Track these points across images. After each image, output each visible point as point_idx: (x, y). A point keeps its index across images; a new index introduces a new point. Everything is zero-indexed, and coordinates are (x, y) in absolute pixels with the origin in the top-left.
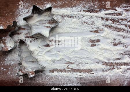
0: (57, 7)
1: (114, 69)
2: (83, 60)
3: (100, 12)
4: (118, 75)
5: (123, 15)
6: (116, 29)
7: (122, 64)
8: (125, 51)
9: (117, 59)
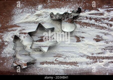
1: (97, 62)
2: (70, 54)
3: (85, 12)
4: (100, 68)
5: (105, 15)
6: (99, 27)
7: (103, 58)
8: (107, 46)
9: (99, 53)
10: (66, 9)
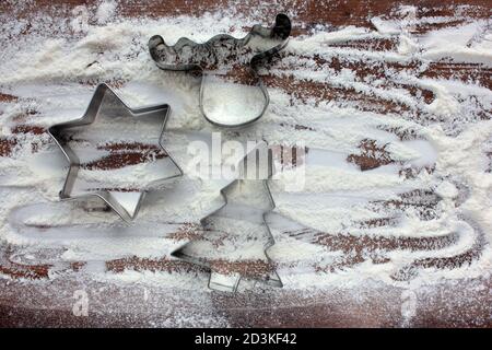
0: (141, 13)
1: (363, 260)
2: (241, 223)
3: (311, 34)
4: (376, 286)
5: (402, 48)
6: (373, 102)
7: (392, 244)
8: (408, 191)
9: (373, 223)
10: (226, 19)
